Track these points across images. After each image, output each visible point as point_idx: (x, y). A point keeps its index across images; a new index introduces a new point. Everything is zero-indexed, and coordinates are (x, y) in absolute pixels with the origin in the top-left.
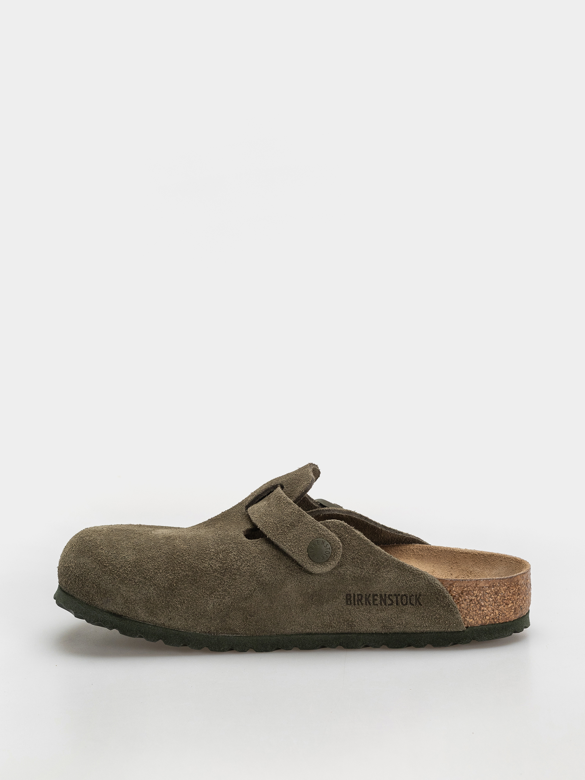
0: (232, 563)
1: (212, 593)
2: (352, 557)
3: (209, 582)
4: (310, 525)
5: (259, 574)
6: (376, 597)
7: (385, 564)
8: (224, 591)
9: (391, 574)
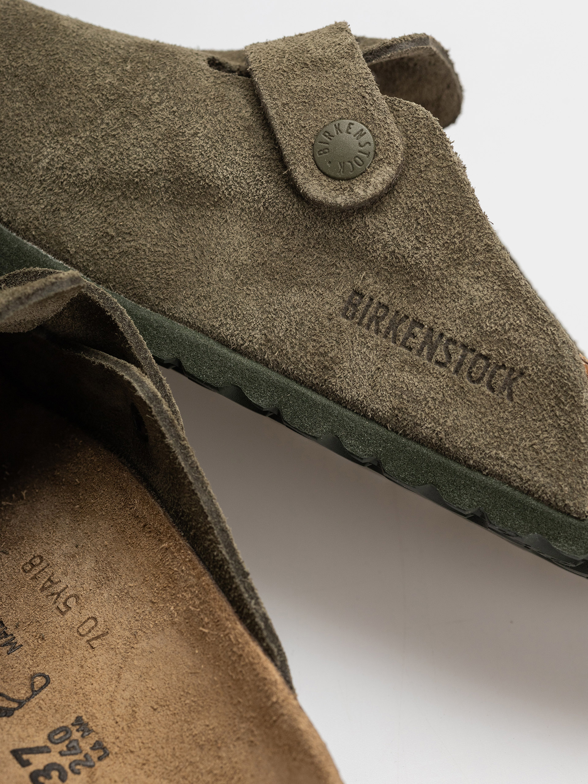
0: (142, 90)
1: (63, 134)
2: (412, 204)
3: (69, 106)
4: (354, 82)
5: (186, 141)
6: (417, 329)
7: (480, 257)
8: (90, 141)
9: (481, 289)
